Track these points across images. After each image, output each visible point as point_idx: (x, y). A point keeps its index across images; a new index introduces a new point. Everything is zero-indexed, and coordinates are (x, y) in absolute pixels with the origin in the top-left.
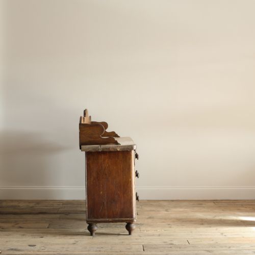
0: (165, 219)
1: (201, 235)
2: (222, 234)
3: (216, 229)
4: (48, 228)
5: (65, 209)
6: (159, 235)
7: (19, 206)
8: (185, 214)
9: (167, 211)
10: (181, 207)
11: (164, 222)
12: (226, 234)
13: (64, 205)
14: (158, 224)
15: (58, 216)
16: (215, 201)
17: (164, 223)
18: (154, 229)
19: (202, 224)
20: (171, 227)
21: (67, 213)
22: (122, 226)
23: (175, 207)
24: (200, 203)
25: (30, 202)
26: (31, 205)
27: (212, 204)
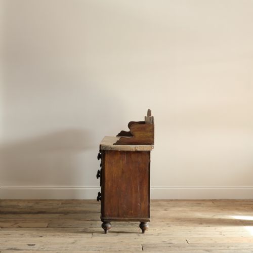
0: (164, 218)
1: (200, 234)
2: (221, 233)
3: (215, 229)
4: (47, 227)
5: (65, 209)
6: (158, 235)
7: (18, 206)
8: (184, 214)
9: (165, 210)
10: (180, 206)
11: (162, 221)
12: (224, 234)
13: (63, 205)
14: (157, 223)
15: (57, 215)
16: (214, 201)
17: (163, 223)
18: (153, 229)
19: (201, 224)
20: (169, 227)
21: (66, 213)
22: (120, 226)
23: (174, 207)
24: (199, 202)
25: (29, 201)
26: (30, 204)
27: (211, 203)
